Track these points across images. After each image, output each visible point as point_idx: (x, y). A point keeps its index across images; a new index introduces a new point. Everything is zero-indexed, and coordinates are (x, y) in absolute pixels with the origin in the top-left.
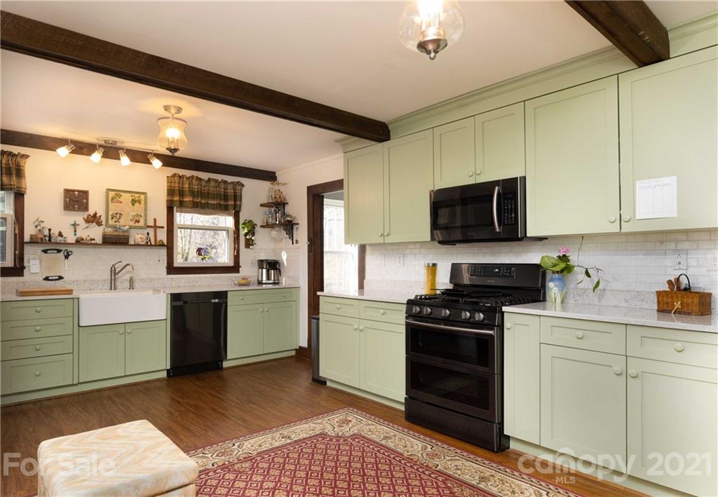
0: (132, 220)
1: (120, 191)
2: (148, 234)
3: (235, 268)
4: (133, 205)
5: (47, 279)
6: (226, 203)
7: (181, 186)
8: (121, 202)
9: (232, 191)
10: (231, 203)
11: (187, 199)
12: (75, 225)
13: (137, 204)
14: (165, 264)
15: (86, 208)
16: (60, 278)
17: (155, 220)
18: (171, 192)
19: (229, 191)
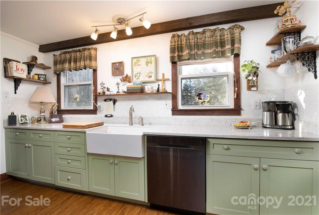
0: (147, 76)
1: (139, 57)
2: (159, 85)
3: (237, 110)
4: (147, 65)
5: (106, 116)
6: (223, 50)
7: (179, 43)
8: (140, 65)
9: (229, 35)
10: (228, 47)
11: (186, 53)
12: (118, 84)
13: (149, 65)
14: (171, 107)
15: (122, 73)
16: (112, 116)
17: (163, 74)
18: (173, 50)
19: (226, 36)
